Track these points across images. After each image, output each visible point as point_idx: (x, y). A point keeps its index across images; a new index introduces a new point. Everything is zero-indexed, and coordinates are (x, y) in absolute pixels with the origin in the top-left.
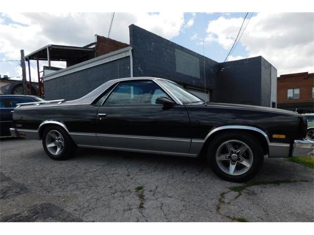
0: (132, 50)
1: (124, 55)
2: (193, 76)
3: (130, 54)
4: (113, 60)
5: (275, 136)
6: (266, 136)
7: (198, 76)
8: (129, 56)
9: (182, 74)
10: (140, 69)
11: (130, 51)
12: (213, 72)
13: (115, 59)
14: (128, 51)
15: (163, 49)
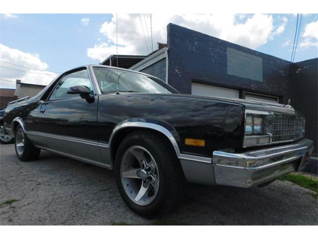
0: (168, 51)
1: (161, 57)
2: (252, 78)
3: (166, 55)
4: (153, 63)
5: (189, 142)
6: (172, 139)
7: (260, 79)
8: (165, 58)
9: (235, 77)
10: (177, 71)
11: (166, 52)
12: (284, 75)
13: (155, 62)
14: (164, 52)
15: (210, 48)
